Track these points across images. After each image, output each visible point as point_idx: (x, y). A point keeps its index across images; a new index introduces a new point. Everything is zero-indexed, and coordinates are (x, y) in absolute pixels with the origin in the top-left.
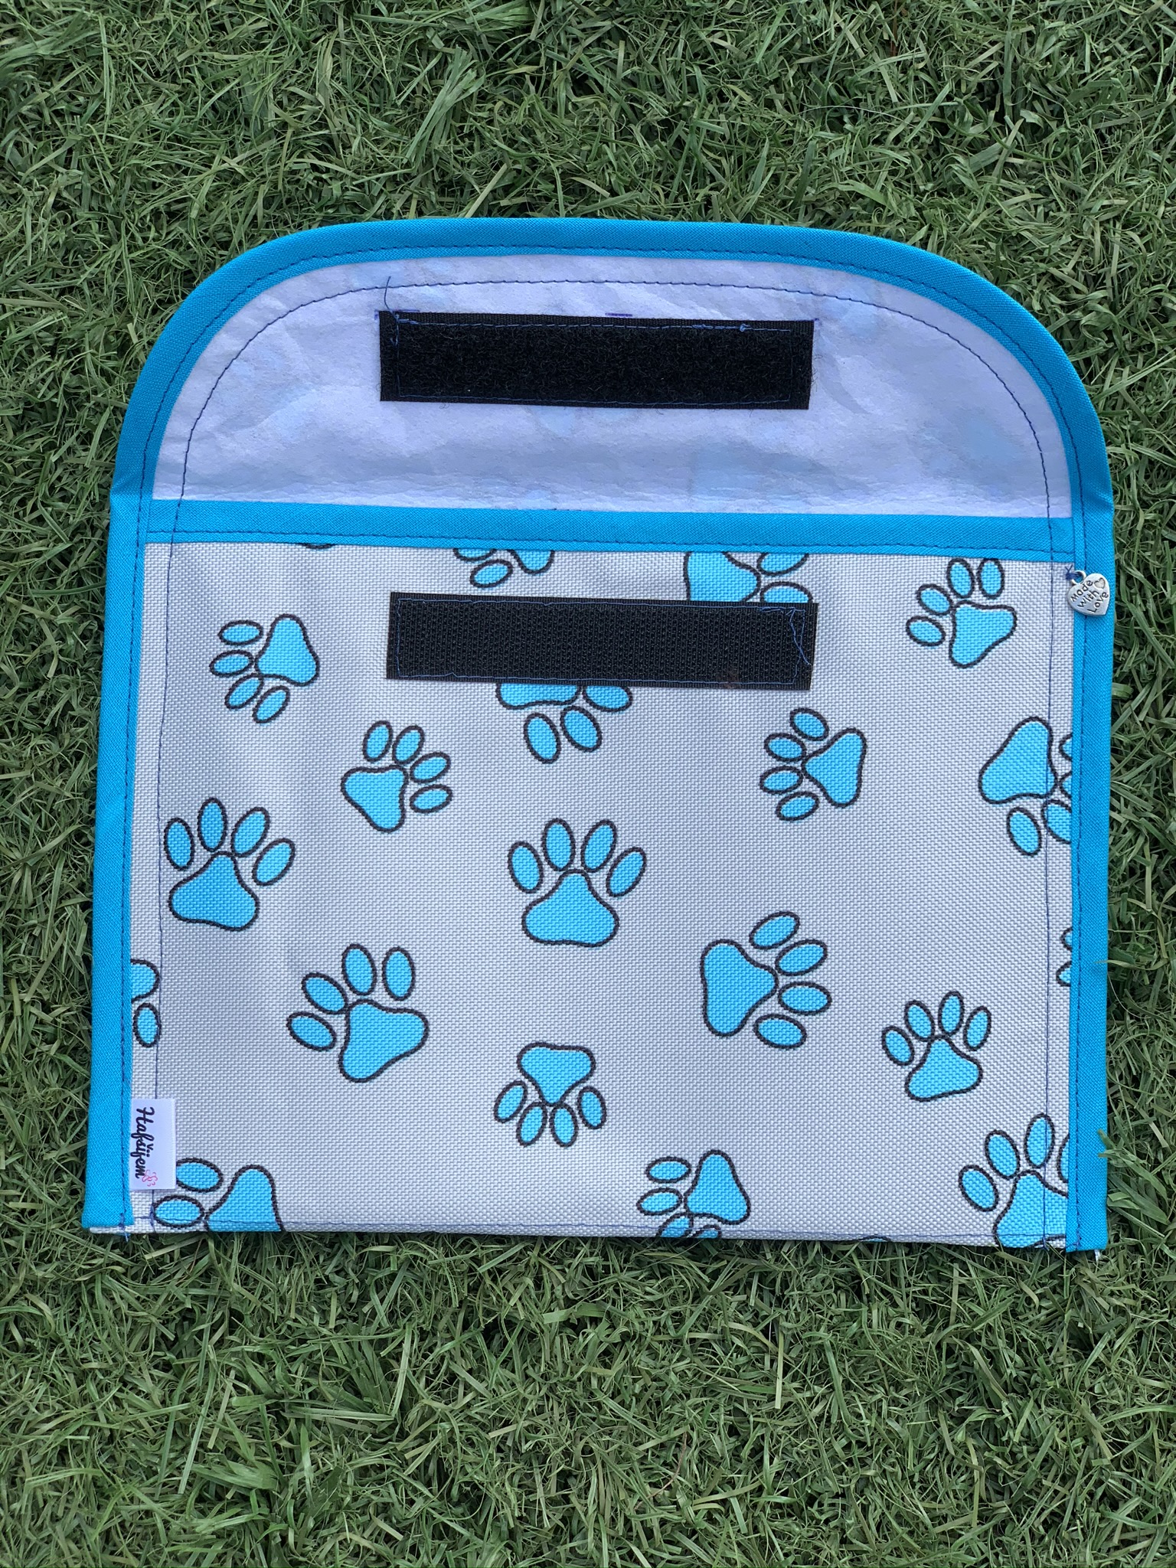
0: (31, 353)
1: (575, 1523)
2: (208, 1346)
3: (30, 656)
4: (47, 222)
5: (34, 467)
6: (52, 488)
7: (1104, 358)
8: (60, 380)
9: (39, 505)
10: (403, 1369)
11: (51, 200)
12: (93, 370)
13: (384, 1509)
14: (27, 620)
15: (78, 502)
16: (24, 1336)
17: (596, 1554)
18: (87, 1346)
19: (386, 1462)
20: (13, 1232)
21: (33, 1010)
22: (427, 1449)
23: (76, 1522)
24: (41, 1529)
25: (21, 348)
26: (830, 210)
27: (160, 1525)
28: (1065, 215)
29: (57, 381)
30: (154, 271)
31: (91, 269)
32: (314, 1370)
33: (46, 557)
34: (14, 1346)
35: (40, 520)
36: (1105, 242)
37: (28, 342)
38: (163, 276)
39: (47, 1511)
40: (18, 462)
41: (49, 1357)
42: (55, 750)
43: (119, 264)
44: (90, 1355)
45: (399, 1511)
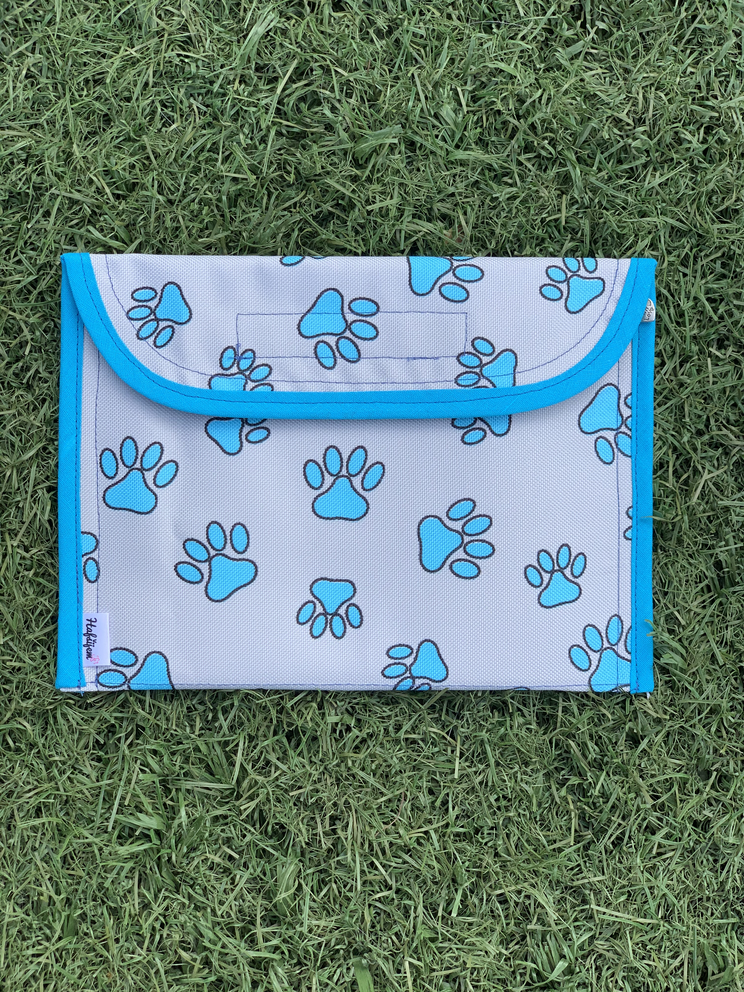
0: (12, 163)
1: (339, 847)
2: (124, 746)
3: (14, 342)
4: (22, 86)
5: (15, 231)
6: (26, 243)
7: (645, 166)
8: (31, 179)
9: (19, 253)
10: (239, 759)
11: (24, 72)
12: (50, 173)
13: (228, 841)
14: (12, 321)
15: (42, 251)
16: (15, 742)
17: (352, 864)
18: (52, 747)
19: (229, 813)
20: (8, 681)
21: (19, 551)
22: (253, 804)
23: (46, 851)
24: (25, 855)
25: (7, 160)
26: (484, 79)
27: (96, 852)
28: (621, 82)
29: (29, 180)
30: (86, 115)
31: (48, 113)
32: (186, 760)
33: (23, 284)
34: (9, 749)
35: (19, 262)
36: (644, 97)
37: (10, 157)
38: (91, 118)
39: (29, 845)
40: (5, 228)
41: (29, 754)
42: (30, 398)
43: (65, 110)
44: (54, 753)
45: (237, 842)
